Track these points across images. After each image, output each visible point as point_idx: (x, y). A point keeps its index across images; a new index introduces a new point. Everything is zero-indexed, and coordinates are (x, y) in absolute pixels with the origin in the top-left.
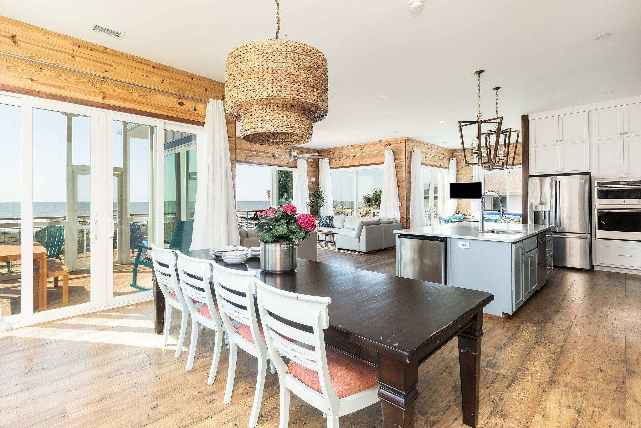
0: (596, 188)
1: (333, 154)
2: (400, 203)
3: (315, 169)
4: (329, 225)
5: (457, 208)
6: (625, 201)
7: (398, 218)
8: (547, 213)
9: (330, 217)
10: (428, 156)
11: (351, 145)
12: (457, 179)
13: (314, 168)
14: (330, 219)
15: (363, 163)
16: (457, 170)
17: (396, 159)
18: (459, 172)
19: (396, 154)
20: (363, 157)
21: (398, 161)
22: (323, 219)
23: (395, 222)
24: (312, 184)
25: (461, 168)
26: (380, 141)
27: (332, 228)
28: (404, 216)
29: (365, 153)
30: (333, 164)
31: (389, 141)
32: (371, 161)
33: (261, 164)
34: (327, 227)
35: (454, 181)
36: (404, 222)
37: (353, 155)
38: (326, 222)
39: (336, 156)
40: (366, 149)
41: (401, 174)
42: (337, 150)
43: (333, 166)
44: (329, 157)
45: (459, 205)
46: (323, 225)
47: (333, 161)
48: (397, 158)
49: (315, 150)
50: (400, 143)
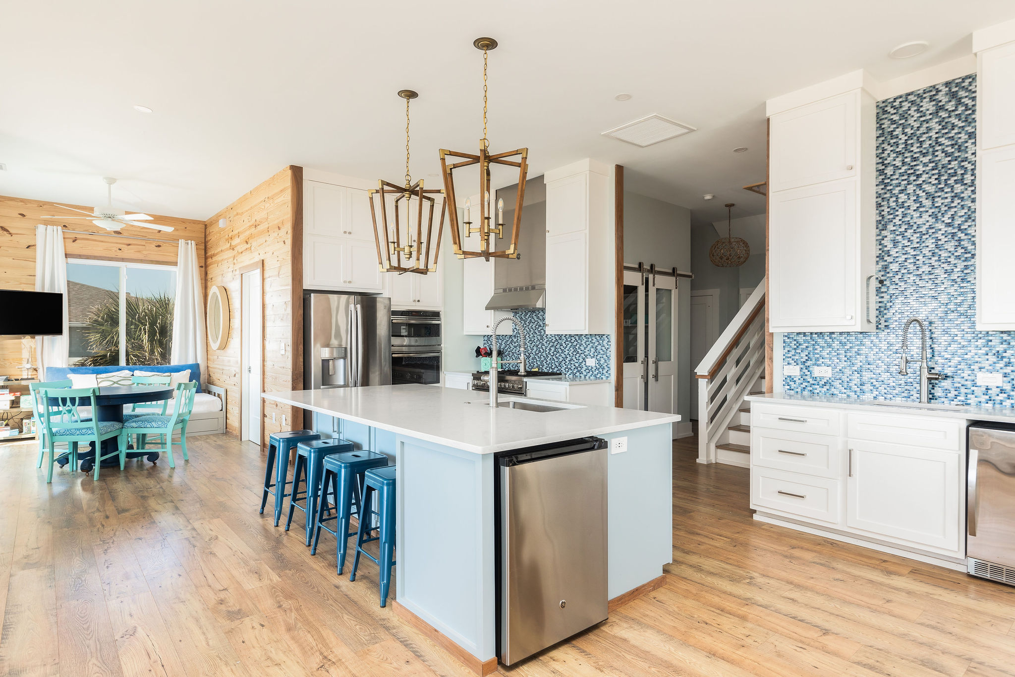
6: (417, 341)
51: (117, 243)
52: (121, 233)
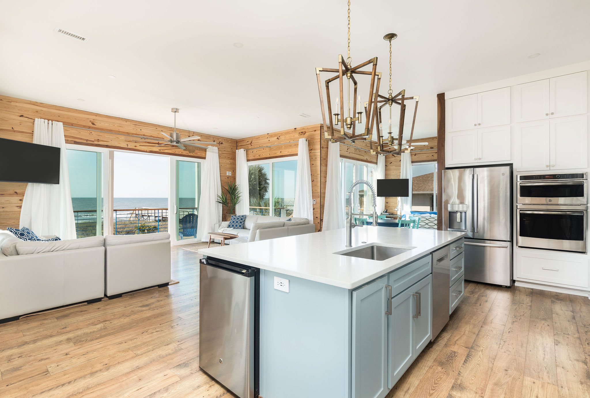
0: (518, 183)
1: (251, 144)
2: (314, 200)
3: (231, 161)
4: (240, 226)
5: (386, 206)
6: (550, 201)
7: (311, 218)
8: (463, 214)
9: (243, 216)
10: (351, 148)
11: (268, 134)
12: (386, 175)
13: (231, 159)
14: (242, 219)
15: (279, 154)
16: (386, 165)
17: (311, 150)
18: (388, 167)
19: (310, 143)
20: (279, 148)
21: (312, 152)
22: (238, 219)
23: (307, 223)
24: (228, 178)
25: (389, 163)
26: (295, 129)
27: (242, 229)
28: (319, 216)
29: (281, 143)
30: (250, 155)
31: (304, 129)
32: (287, 152)
33: (151, 152)
34: (238, 228)
35: (381, 177)
36: (318, 223)
37: (269, 145)
38: (237, 222)
39: (253, 147)
40: (282, 138)
41: (316, 166)
42: (254, 139)
43: (250, 158)
44: (247, 148)
45: (387, 203)
46: (233, 226)
47: (250, 152)
48: (312, 148)
49: (232, 140)
50: (315, 131)
51: (432, 153)
52: (433, 148)
